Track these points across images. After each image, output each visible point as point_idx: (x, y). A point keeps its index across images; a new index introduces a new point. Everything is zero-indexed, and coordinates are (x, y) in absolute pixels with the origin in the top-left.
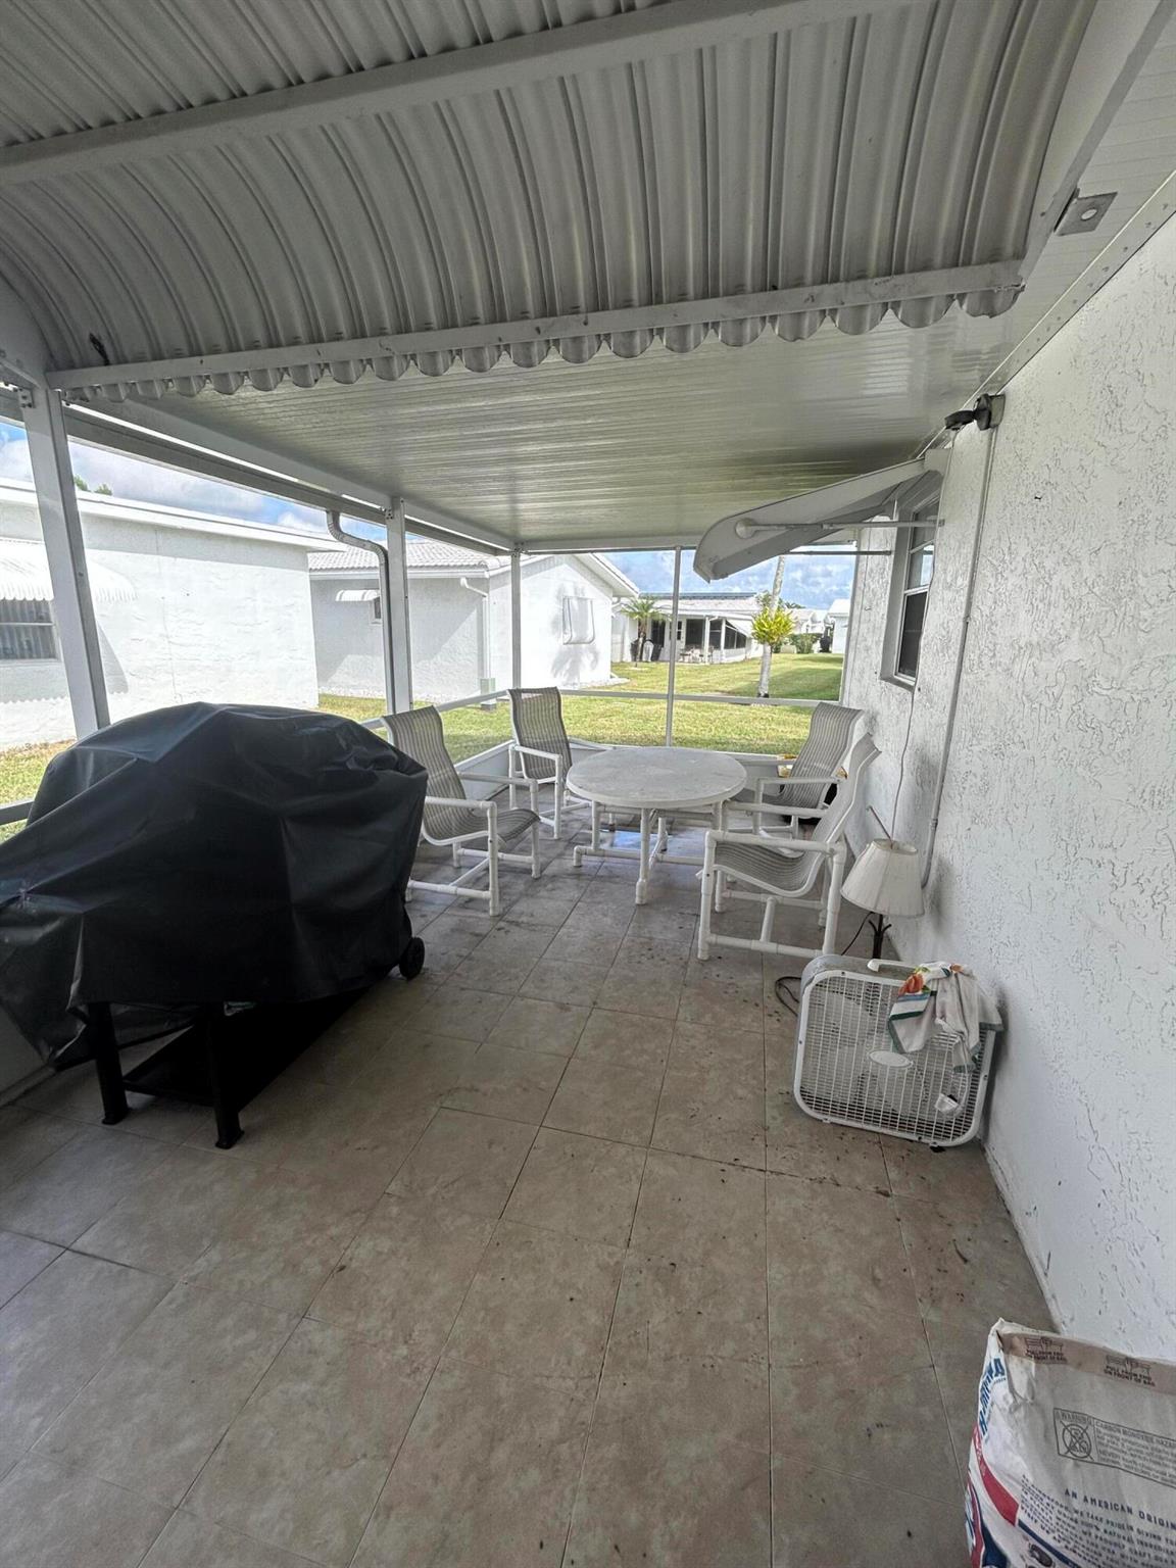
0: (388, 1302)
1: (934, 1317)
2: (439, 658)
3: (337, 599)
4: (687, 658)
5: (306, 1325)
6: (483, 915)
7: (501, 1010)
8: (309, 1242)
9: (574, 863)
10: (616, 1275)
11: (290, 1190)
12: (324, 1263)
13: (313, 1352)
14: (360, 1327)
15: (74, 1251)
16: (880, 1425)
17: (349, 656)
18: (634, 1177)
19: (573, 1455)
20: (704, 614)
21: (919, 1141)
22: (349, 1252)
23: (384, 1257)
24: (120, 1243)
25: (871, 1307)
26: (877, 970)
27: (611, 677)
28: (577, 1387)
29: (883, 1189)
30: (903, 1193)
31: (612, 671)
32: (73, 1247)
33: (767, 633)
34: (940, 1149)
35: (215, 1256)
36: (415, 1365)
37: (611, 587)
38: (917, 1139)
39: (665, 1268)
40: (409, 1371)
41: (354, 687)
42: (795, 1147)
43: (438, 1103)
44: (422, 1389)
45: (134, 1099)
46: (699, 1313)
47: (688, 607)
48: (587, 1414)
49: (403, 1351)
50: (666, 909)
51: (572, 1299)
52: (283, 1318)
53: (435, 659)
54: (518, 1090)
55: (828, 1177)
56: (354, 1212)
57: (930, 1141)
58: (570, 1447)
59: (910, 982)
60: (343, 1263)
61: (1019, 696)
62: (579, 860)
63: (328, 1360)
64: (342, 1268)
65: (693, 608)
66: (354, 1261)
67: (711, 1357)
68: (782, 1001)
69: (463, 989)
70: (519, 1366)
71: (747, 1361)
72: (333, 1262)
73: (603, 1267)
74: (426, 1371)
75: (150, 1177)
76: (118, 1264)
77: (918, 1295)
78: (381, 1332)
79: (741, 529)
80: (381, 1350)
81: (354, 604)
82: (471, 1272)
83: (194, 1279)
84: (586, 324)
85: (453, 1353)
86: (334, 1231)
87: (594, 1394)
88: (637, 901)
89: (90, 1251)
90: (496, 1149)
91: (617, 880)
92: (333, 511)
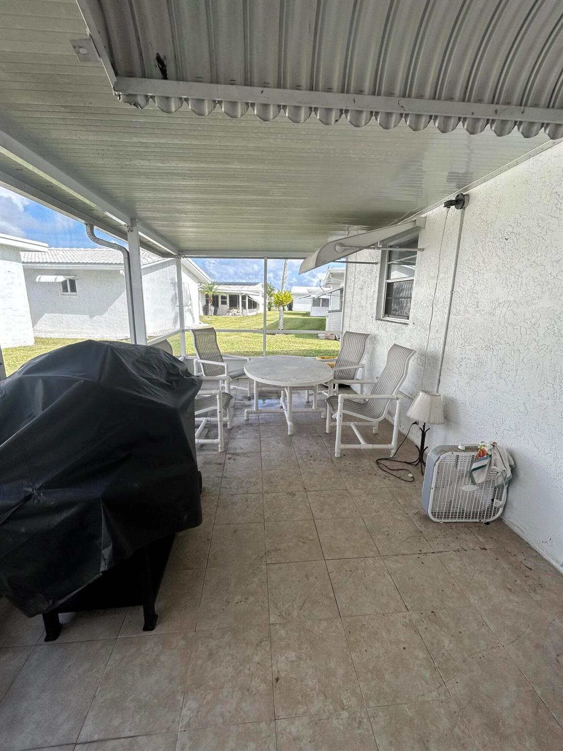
0: (317, 690)
1: (538, 598)
2: (107, 314)
3: (37, 280)
4: (230, 314)
5: (282, 724)
6: (215, 453)
7: (261, 502)
8: (247, 671)
9: (245, 418)
10: (412, 626)
11: (213, 643)
12: (264, 681)
13: (296, 739)
14: (313, 711)
15: (81, 743)
16: (558, 655)
17: (46, 314)
18: (385, 573)
19: (463, 732)
20: (239, 292)
21: (480, 522)
22: (274, 668)
23: (296, 663)
24: (116, 722)
25: (517, 602)
26: (464, 449)
27: (200, 323)
28: (439, 694)
29: (482, 547)
30: (491, 546)
31: (200, 320)
32: (79, 741)
33: (281, 301)
34: (488, 523)
35: (192, 704)
36: (357, 720)
37: (197, 277)
38: (479, 521)
39: (431, 615)
40: (356, 725)
41: (51, 332)
42: (438, 538)
43: (264, 563)
44: (371, 732)
45: (63, 617)
46: (460, 632)
47: (228, 289)
48: (454, 707)
49: (345, 714)
50: (304, 435)
51: (404, 648)
52: (263, 725)
53: (104, 315)
54: (301, 544)
55: (460, 548)
56: (261, 642)
57: (484, 520)
58: (459, 728)
59: (480, 452)
60: (276, 676)
61: (502, 323)
62: (248, 417)
63: (309, 740)
64: (277, 680)
65: (230, 289)
66: (281, 672)
67: (480, 652)
68: (385, 471)
69: (232, 495)
70: (406, 696)
71: (494, 648)
72: (269, 678)
73: (405, 625)
74: (365, 720)
75: (108, 668)
76: (125, 738)
77: (528, 590)
78: (326, 709)
79: (338, 248)
80: (334, 720)
81: (49, 284)
82: (348, 653)
83: (188, 725)
84: (523, 113)
85: (371, 704)
86: (257, 659)
87: (448, 694)
88: (289, 433)
89: (96, 738)
90: (312, 579)
91: (272, 424)
92: (90, 225)
